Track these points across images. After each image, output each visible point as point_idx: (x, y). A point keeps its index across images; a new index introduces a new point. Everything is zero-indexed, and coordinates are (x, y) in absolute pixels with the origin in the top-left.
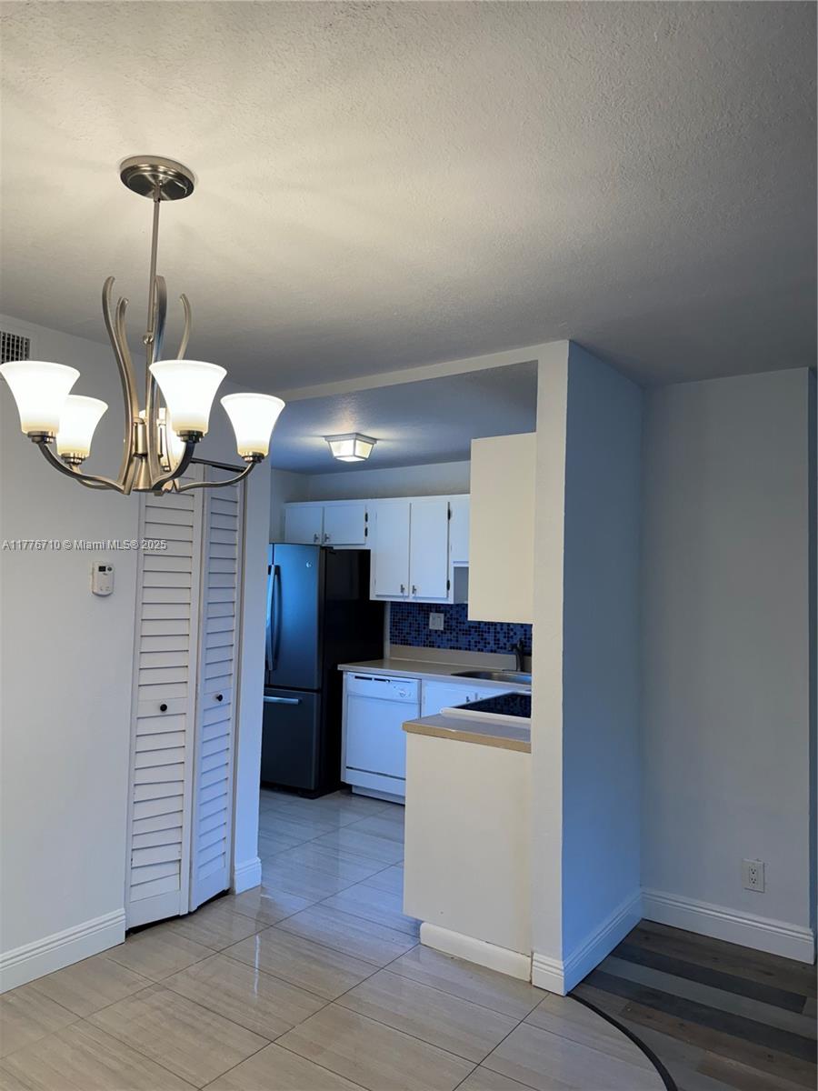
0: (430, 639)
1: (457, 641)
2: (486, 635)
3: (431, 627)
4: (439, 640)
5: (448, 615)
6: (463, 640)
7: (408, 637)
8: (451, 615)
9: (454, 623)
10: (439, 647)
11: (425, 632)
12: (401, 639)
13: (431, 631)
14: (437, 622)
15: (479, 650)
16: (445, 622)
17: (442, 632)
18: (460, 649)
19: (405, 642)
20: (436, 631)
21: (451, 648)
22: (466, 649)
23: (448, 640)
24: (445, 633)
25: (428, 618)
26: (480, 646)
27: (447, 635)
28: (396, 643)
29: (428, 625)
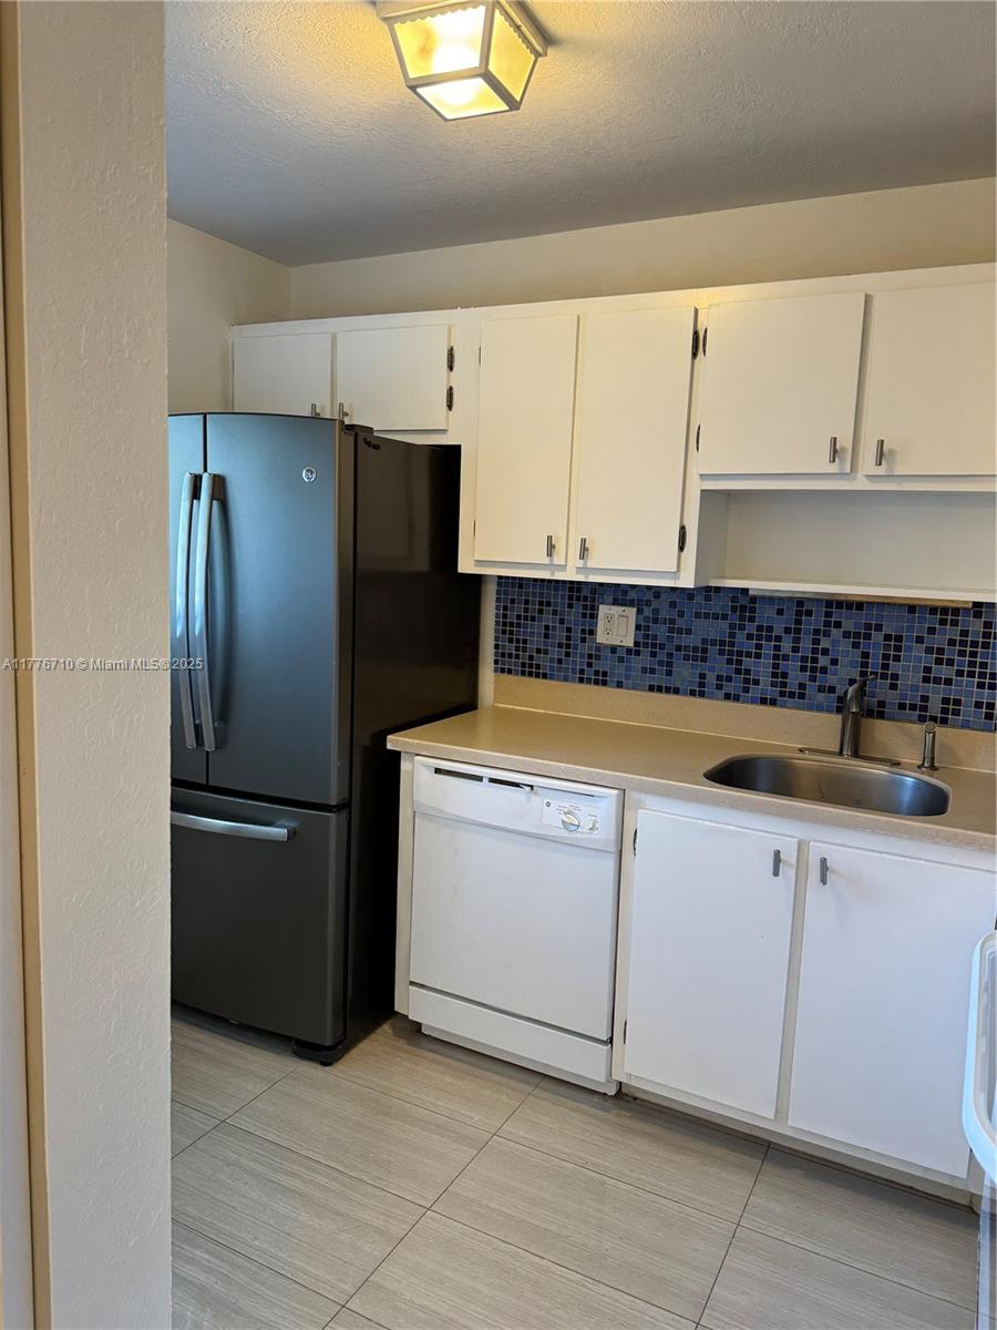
0: (598, 666)
1: (669, 673)
2: (748, 662)
3: (601, 638)
4: (620, 669)
5: (648, 612)
6: (685, 672)
7: (540, 659)
8: (656, 611)
9: (661, 631)
10: (619, 685)
11: (585, 649)
12: (522, 662)
13: (599, 647)
14: (616, 627)
15: (727, 697)
16: (638, 627)
17: (629, 651)
18: (676, 691)
19: (531, 670)
20: (614, 649)
21: (651, 688)
22: (693, 693)
23: (644, 670)
24: (638, 653)
25: (594, 616)
26: (729, 687)
27: (645, 659)
28: (510, 672)
29: (592, 632)
